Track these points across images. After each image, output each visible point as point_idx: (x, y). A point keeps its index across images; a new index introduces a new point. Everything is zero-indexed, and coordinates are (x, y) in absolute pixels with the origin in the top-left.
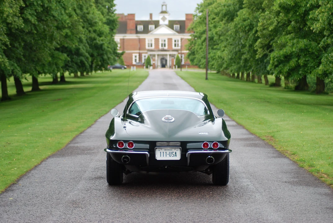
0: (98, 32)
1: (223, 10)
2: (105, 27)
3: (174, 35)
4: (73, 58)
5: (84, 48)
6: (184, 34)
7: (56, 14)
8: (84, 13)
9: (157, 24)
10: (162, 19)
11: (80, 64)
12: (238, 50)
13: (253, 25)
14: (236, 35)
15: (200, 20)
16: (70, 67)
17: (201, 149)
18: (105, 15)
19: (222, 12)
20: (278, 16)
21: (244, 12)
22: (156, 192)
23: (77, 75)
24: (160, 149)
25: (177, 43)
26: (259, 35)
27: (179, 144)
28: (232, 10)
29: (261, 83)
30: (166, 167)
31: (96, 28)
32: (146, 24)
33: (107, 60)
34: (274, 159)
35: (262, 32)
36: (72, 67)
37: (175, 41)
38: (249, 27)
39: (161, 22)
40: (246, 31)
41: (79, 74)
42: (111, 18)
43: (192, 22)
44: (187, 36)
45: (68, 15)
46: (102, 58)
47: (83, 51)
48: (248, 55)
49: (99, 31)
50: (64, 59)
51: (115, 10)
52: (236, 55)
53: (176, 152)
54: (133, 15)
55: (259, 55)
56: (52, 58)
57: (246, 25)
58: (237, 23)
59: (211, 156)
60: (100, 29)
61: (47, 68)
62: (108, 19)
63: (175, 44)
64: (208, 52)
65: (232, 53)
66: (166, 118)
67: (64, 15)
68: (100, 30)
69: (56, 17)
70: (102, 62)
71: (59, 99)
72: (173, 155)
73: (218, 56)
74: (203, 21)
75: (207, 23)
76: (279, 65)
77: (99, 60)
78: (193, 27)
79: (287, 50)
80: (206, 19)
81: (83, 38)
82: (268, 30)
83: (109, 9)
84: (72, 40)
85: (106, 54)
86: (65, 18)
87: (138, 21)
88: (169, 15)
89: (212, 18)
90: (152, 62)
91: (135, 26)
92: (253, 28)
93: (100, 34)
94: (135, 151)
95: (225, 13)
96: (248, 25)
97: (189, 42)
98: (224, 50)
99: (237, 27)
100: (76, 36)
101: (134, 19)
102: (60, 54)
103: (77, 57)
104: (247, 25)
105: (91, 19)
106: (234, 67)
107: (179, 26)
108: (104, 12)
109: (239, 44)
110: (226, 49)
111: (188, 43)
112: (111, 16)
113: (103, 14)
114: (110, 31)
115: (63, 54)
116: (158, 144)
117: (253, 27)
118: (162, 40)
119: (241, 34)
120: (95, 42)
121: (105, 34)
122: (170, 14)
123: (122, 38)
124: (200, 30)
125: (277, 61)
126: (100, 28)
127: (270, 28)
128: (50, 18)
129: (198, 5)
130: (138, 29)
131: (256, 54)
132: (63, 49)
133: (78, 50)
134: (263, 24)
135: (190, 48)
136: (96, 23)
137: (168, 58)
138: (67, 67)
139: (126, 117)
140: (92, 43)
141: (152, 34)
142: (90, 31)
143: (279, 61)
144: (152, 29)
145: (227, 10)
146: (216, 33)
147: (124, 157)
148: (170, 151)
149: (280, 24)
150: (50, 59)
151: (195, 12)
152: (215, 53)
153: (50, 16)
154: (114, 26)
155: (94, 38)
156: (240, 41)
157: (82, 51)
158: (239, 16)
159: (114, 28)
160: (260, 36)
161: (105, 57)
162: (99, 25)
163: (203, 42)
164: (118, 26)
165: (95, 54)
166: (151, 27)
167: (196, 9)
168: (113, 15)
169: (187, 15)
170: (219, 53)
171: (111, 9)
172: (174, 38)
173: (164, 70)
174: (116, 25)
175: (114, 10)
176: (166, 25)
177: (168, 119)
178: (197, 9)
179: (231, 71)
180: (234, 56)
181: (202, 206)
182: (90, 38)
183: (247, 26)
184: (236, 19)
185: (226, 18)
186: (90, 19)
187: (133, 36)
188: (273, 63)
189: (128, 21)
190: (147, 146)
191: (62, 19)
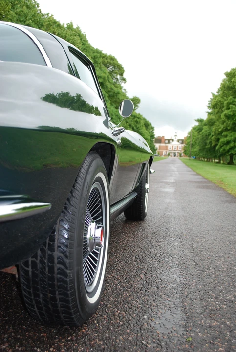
3: (179, 144)
9: (173, 140)
10: (175, 138)
25: (180, 148)
32: (169, 140)
39: (175, 140)
44: (183, 145)
54: (164, 137)
55: (213, 144)
57: (207, 134)
58: (203, 132)
79: (228, 138)
82: (218, 131)
87: (165, 139)
88: (177, 137)
90: (170, 154)
91: (164, 141)
99: (203, 134)
106: (201, 154)
107: (181, 141)
110: (198, 147)
111: (184, 148)
118: (175, 147)
123: (159, 145)
124: (188, 142)
130: (166, 142)
137: (177, 153)
141: (171, 144)
146: (194, 141)
158: (204, 129)
163: (189, 146)
166: (171, 141)
170: (195, 149)
172: (179, 146)
173: (175, 158)
176: (177, 141)
180: (201, 148)
187: (164, 145)
189: (162, 139)
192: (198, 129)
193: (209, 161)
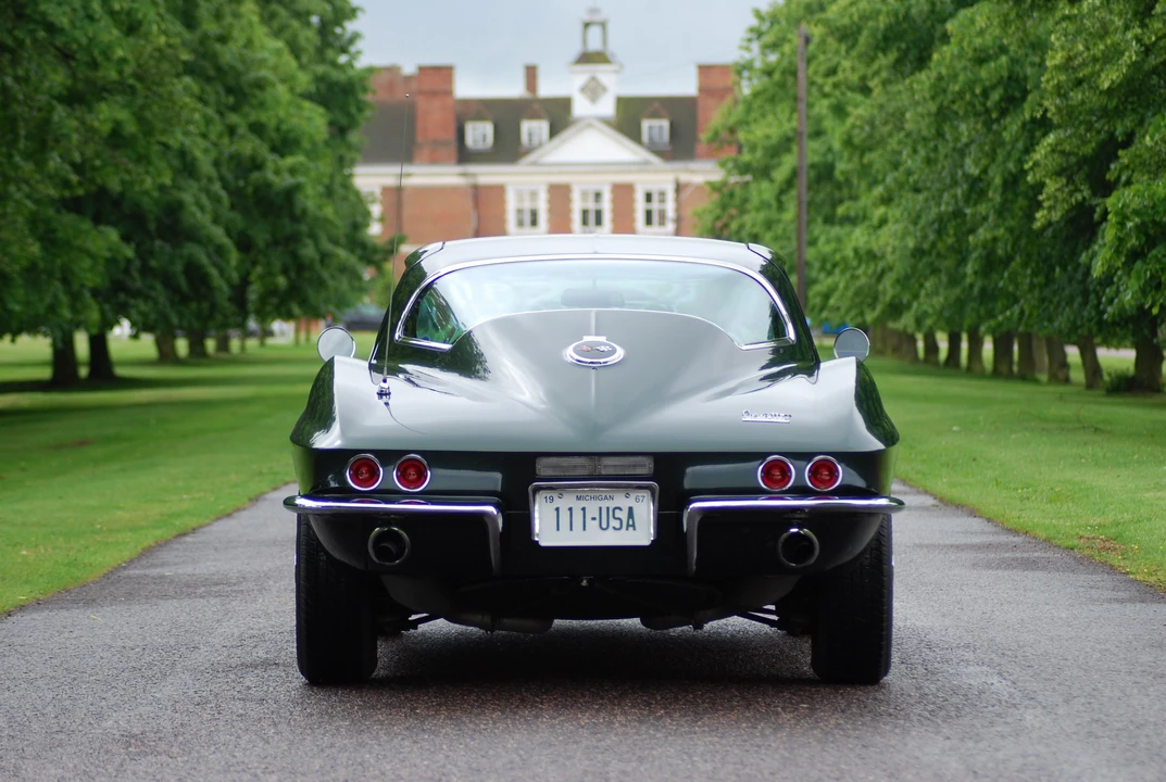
0: (274, 135)
1: (878, 12)
2: (306, 113)
3: (643, 166)
4: (151, 253)
5: (205, 200)
6: (693, 165)
7: (64, 13)
8: (205, 38)
9: (559, 116)
10: (583, 90)
11: (183, 282)
12: (951, 209)
13: (1026, 78)
14: (940, 134)
15: (765, 79)
16: (137, 294)
17: (756, 492)
18: (305, 59)
19: (871, 24)
20: (1147, 21)
21: (978, 18)
22: (536, 702)
23: (173, 348)
24: (555, 495)
25: (655, 206)
26: (1049, 115)
27: (647, 466)
28: (921, 12)
29: (1067, 380)
30: (584, 583)
31: (263, 117)
32: (506, 117)
33: (318, 266)
34: (1116, 606)
35: (1065, 96)
36: (147, 298)
37: (649, 197)
38: (1006, 90)
39: (581, 107)
40: (987, 111)
41: (182, 346)
42: (335, 75)
43: (729, 100)
44: (707, 173)
45: (118, 23)
46: (294, 255)
47: (199, 214)
48: (997, 226)
49: (278, 129)
50: (108, 254)
51: (355, 37)
52: (940, 233)
53: (631, 509)
54: (444, 73)
55: (1050, 208)
56: (44, 248)
57: (987, 84)
58: (944, 71)
59: (800, 527)
60: (281, 121)
61: (20, 293)
62: (319, 79)
63: (649, 214)
64: (806, 237)
65: (922, 222)
66: (585, 348)
67: (103, 23)
68: (284, 127)
69: (62, 31)
70: (293, 274)
71: (82, 443)
72: (616, 524)
73: (856, 251)
74: (782, 85)
75: (802, 93)
76: (1149, 250)
77: (277, 265)
78: (732, 120)
80: (794, 74)
81: (198, 154)
82: (1094, 88)
83: (325, 29)
84: (144, 159)
85: (313, 237)
86: (105, 37)
87: (466, 103)
88: (616, 72)
89: (823, 69)
91: (452, 127)
92: (1024, 99)
93: (285, 144)
94: (433, 504)
95: (889, 28)
96: (1000, 81)
97: (716, 197)
98: (883, 222)
99: (945, 91)
100: (164, 139)
101: (449, 93)
102: (86, 225)
103: (168, 248)
104: (994, 81)
105: (240, 67)
106: (933, 298)
107: (665, 124)
108: (302, 42)
109: (955, 183)
110: (894, 212)
111: (709, 203)
112: (334, 64)
113: (296, 51)
114: (332, 136)
115: (102, 228)
116: (544, 467)
117: (1025, 93)
118: (584, 195)
119: (963, 127)
120: (255, 176)
121: (306, 144)
122: (622, 66)
123: (391, 181)
124: (768, 137)
125: (1141, 228)
126: (282, 113)
127: (1103, 75)
128: (32, 32)
129: (758, 14)
130: (470, 141)
131: (1039, 205)
132: (101, 206)
133: (174, 210)
134: (1070, 59)
135: (719, 224)
136: (260, 85)
138: (122, 297)
139: (390, 357)
140: (241, 183)
141: (535, 163)
142: (231, 131)
143: (1151, 232)
144: (535, 141)
145: (896, 15)
146: (848, 142)
147: (380, 536)
148: (605, 504)
149: (1153, 61)
150: (35, 249)
151: (741, 47)
152: (839, 240)
153: (32, 26)
154: (349, 115)
155: (253, 159)
156: (962, 166)
157: (193, 215)
158: (952, 40)
159: (353, 123)
160: (1056, 120)
161: (308, 251)
162: (277, 102)
163: (782, 192)
164: (368, 113)
165: (261, 236)
166: (533, 129)
167: (749, 35)
168: (343, 59)
169: (705, 70)
170: (858, 237)
171: (338, 30)
172: (643, 183)
174: (360, 110)
175: (348, 35)
176: (606, 121)
177: (593, 350)
178: (754, 36)
179: (919, 322)
180: (932, 237)
181: (759, 746)
182: (236, 159)
183: (994, 87)
184: (942, 56)
185: (893, 56)
186: (232, 68)
187: (447, 176)
188: (1121, 240)
189: (422, 103)
190: (494, 480)
191: (91, 40)
192: (885, 41)
193: (1026, 374)
